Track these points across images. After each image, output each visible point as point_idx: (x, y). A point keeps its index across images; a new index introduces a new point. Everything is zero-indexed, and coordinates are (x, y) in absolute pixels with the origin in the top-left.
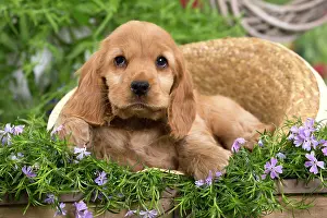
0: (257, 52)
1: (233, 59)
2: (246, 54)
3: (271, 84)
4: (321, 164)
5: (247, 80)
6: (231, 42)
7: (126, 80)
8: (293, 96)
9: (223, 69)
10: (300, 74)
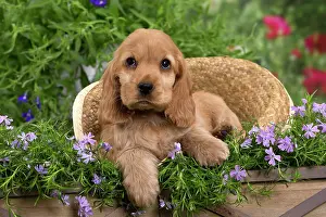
0: (249, 72)
1: (229, 75)
2: (240, 73)
3: (255, 100)
4: (278, 158)
5: (236, 94)
6: (229, 61)
7: (134, 81)
8: (268, 110)
9: (220, 82)
10: (278, 95)
